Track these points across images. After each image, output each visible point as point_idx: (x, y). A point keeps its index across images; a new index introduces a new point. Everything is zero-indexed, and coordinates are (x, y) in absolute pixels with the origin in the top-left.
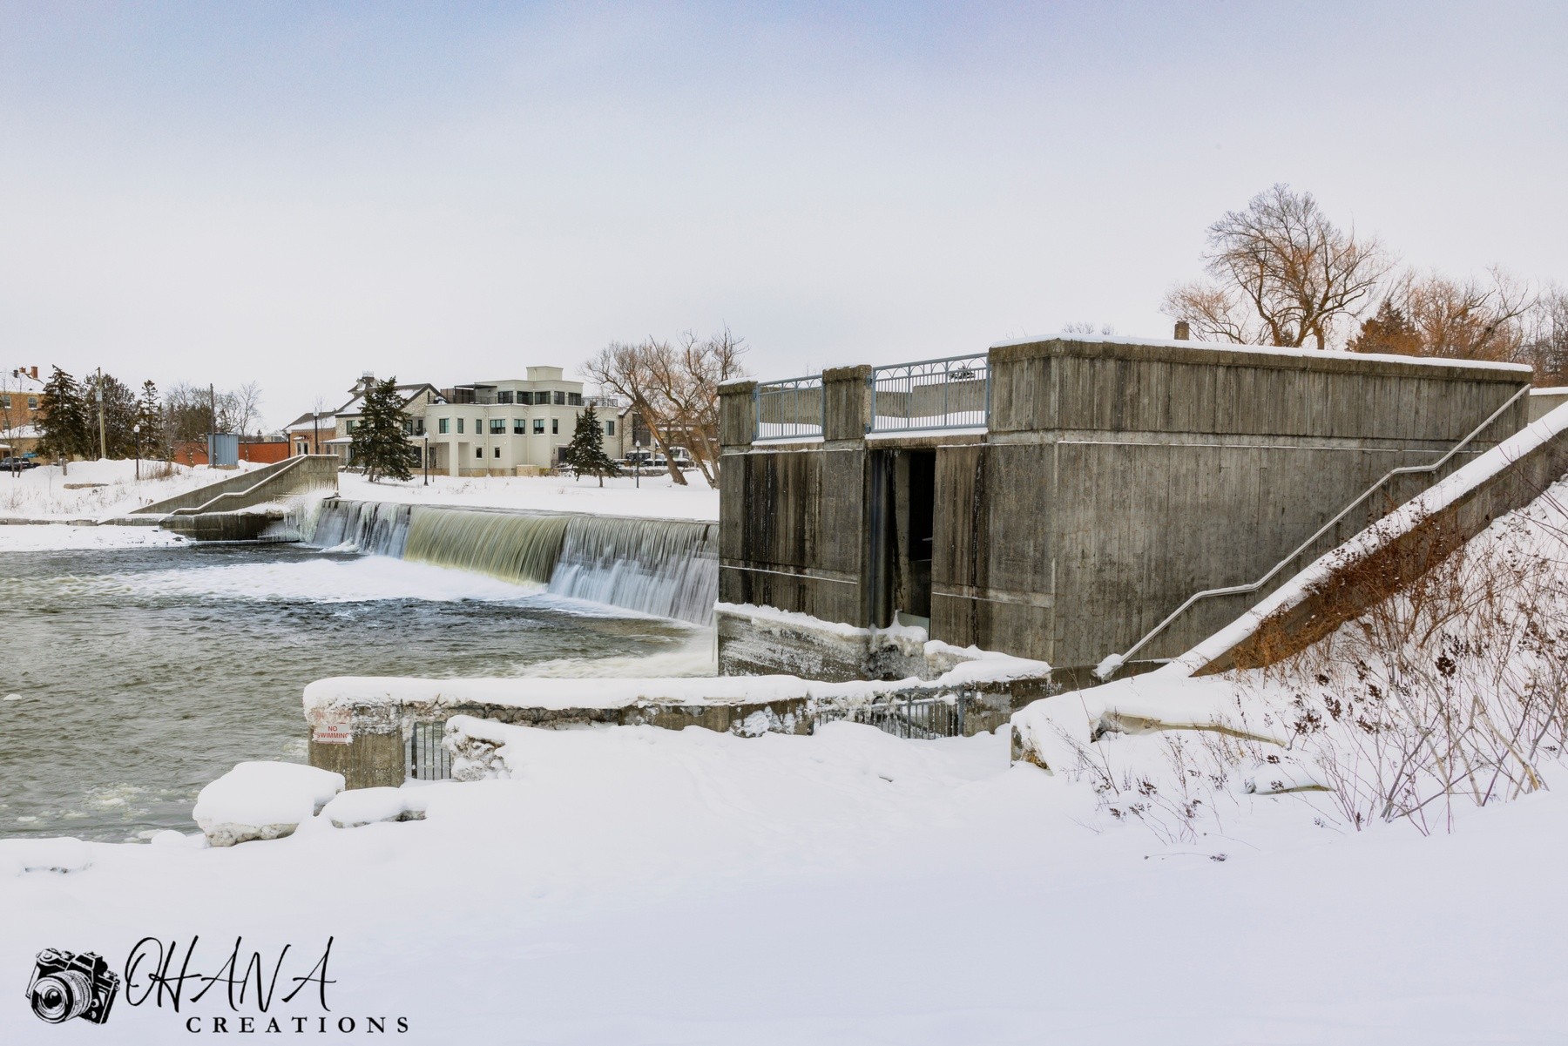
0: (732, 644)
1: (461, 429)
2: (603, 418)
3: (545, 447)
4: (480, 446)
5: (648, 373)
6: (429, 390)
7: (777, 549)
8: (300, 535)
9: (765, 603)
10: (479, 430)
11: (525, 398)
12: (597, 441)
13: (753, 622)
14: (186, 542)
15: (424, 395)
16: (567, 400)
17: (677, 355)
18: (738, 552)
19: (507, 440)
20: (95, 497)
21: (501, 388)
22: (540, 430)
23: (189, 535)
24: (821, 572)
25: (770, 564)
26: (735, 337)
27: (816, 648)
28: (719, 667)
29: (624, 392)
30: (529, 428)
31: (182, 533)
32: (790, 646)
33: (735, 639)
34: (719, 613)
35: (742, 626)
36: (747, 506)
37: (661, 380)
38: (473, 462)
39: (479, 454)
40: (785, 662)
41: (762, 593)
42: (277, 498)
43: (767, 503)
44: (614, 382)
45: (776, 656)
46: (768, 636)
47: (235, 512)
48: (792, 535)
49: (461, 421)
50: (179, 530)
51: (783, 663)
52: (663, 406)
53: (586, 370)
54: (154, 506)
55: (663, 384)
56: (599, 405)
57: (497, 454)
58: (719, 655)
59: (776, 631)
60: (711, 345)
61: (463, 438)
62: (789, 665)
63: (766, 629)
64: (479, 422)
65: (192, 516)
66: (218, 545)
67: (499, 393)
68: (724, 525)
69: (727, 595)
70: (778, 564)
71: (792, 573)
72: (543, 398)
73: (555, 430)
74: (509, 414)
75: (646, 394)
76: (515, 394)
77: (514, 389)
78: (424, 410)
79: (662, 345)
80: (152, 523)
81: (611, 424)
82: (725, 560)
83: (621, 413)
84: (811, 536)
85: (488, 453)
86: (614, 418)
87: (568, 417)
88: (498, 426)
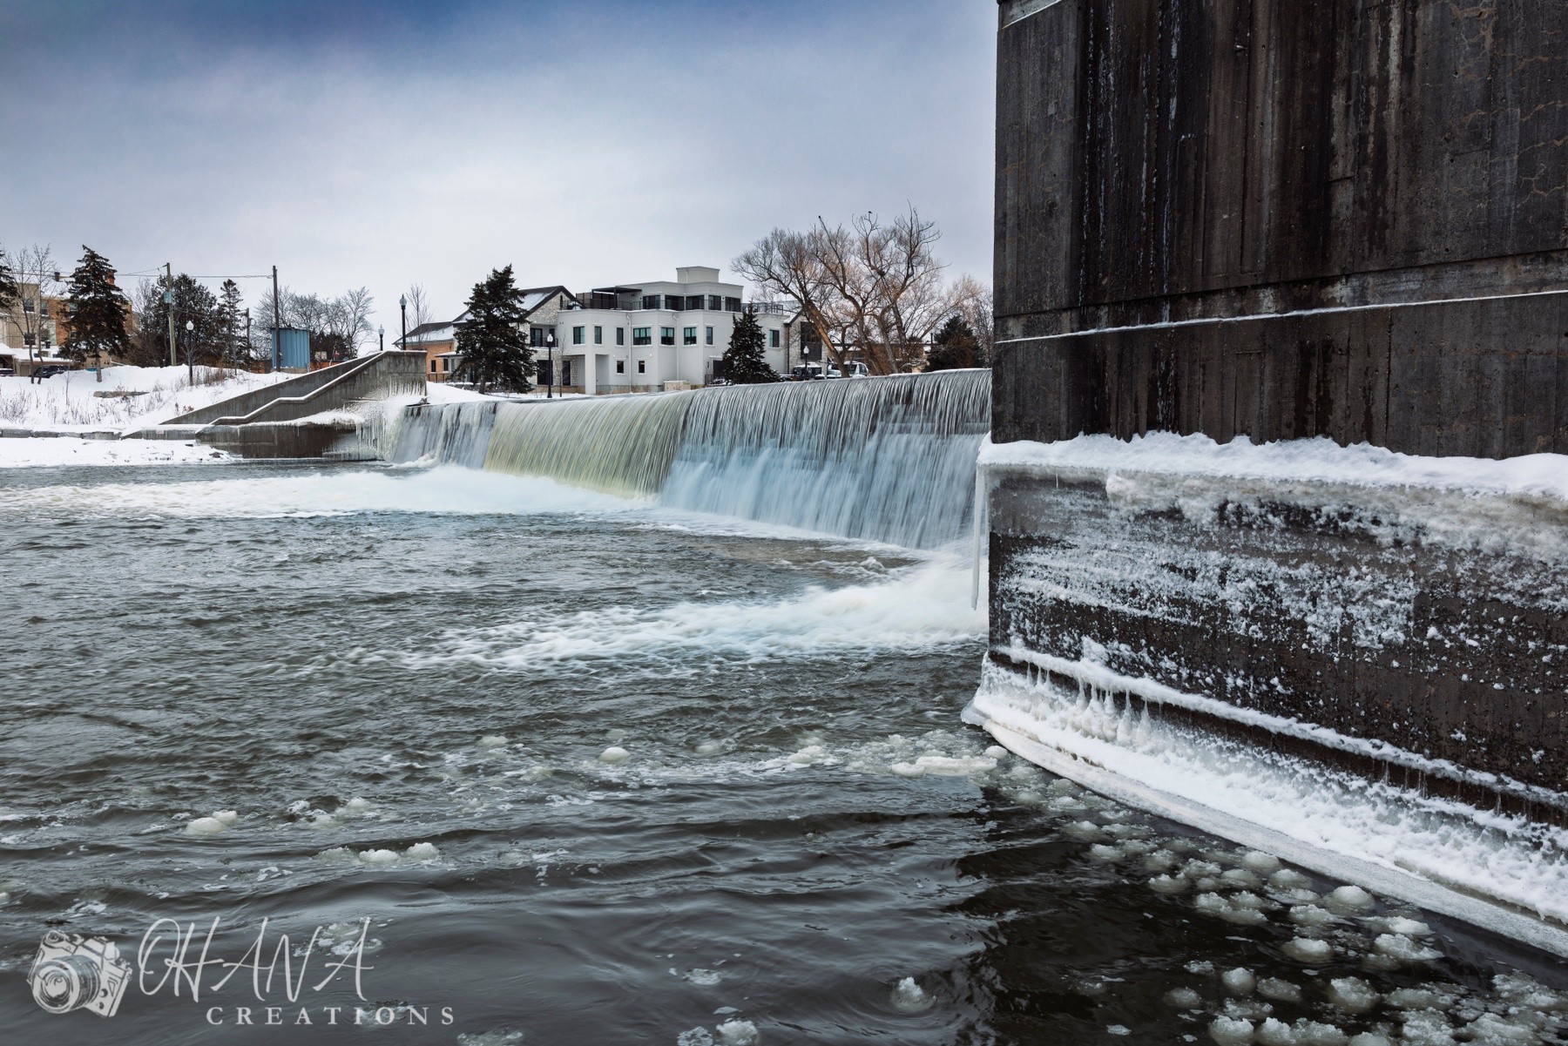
0: (1036, 557)
1: (598, 340)
2: (767, 324)
3: (698, 359)
4: (621, 359)
5: (819, 268)
6: (561, 294)
7: (1207, 243)
8: (378, 452)
9: (1154, 425)
10: (620, 341)
11: (675, 303)
12: (757, 350)
13: (1112, 485)
14: (226, 457)
15: (556, 300)
16: (723, 305)
17: (852, 243)
18: (1058, 286)
19: (653, 353)
20: (124, 404)
21: (647, 292)
22: (692, 340)
23: (233, 450)
24: (1411, 282)
25: (1174, 299)
26: (922, 221)
27: (1386, 556)
28: (992, 622)
29: (791, 292)
30: (679, 338)
31: (224, 448)
32: (1256, 552)
33: (1044, 542)
34: (994, 472)
35: (1069, 502)
36: (1087, 147)
37: (834, 274)
38: (613, 378)
39: (620, 368)
40: (1237, 607)
41: (1143, 396)
42: (347, 405)
43: (1164, 110)
44: (778, 280)
45: (1197, 589)
46: (1166, 526)
47: (292, 422)
48: (1269, 183)
49: (598, 330)
50: (221, 444)
51: (1226, 612)
52: (836, 306)
53: (744, 264)
54: (193, 414)
55: (837, 278)
56: (761, 311)
57: (642, 369)
58: (992, 588)
59: (1199, 510)
60: (894, 231)
61: (601, 350)
62: (1253, 617)
63: (1159, 505)
64: (620, 331)
65: (237, 427)
66: (272, 463)
67: (644, 298)
68: (1011, 221)
69: (1017, 419)
70: (1207, 294)
71: (1268, 309)
72: (696, 303)
73: (710, 340)
74: (655, 321)
75: (815, 294)
76: (663, 298)
77: (662, 294)
78: (555, 317)
79: (834, 231)
80: (188, 436)
81: (775, 334)
82: (1011, 323)
83: (788, 321)
84: (1361, 161)
85: (631, 367)
86: (778, 327)
87: (724, 324)
88: (643, 335)
